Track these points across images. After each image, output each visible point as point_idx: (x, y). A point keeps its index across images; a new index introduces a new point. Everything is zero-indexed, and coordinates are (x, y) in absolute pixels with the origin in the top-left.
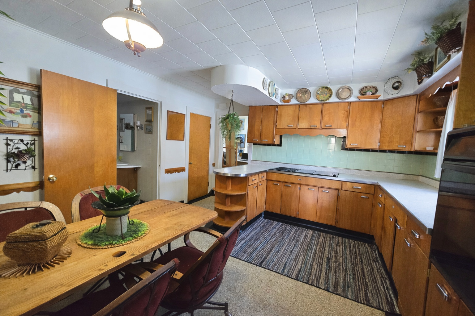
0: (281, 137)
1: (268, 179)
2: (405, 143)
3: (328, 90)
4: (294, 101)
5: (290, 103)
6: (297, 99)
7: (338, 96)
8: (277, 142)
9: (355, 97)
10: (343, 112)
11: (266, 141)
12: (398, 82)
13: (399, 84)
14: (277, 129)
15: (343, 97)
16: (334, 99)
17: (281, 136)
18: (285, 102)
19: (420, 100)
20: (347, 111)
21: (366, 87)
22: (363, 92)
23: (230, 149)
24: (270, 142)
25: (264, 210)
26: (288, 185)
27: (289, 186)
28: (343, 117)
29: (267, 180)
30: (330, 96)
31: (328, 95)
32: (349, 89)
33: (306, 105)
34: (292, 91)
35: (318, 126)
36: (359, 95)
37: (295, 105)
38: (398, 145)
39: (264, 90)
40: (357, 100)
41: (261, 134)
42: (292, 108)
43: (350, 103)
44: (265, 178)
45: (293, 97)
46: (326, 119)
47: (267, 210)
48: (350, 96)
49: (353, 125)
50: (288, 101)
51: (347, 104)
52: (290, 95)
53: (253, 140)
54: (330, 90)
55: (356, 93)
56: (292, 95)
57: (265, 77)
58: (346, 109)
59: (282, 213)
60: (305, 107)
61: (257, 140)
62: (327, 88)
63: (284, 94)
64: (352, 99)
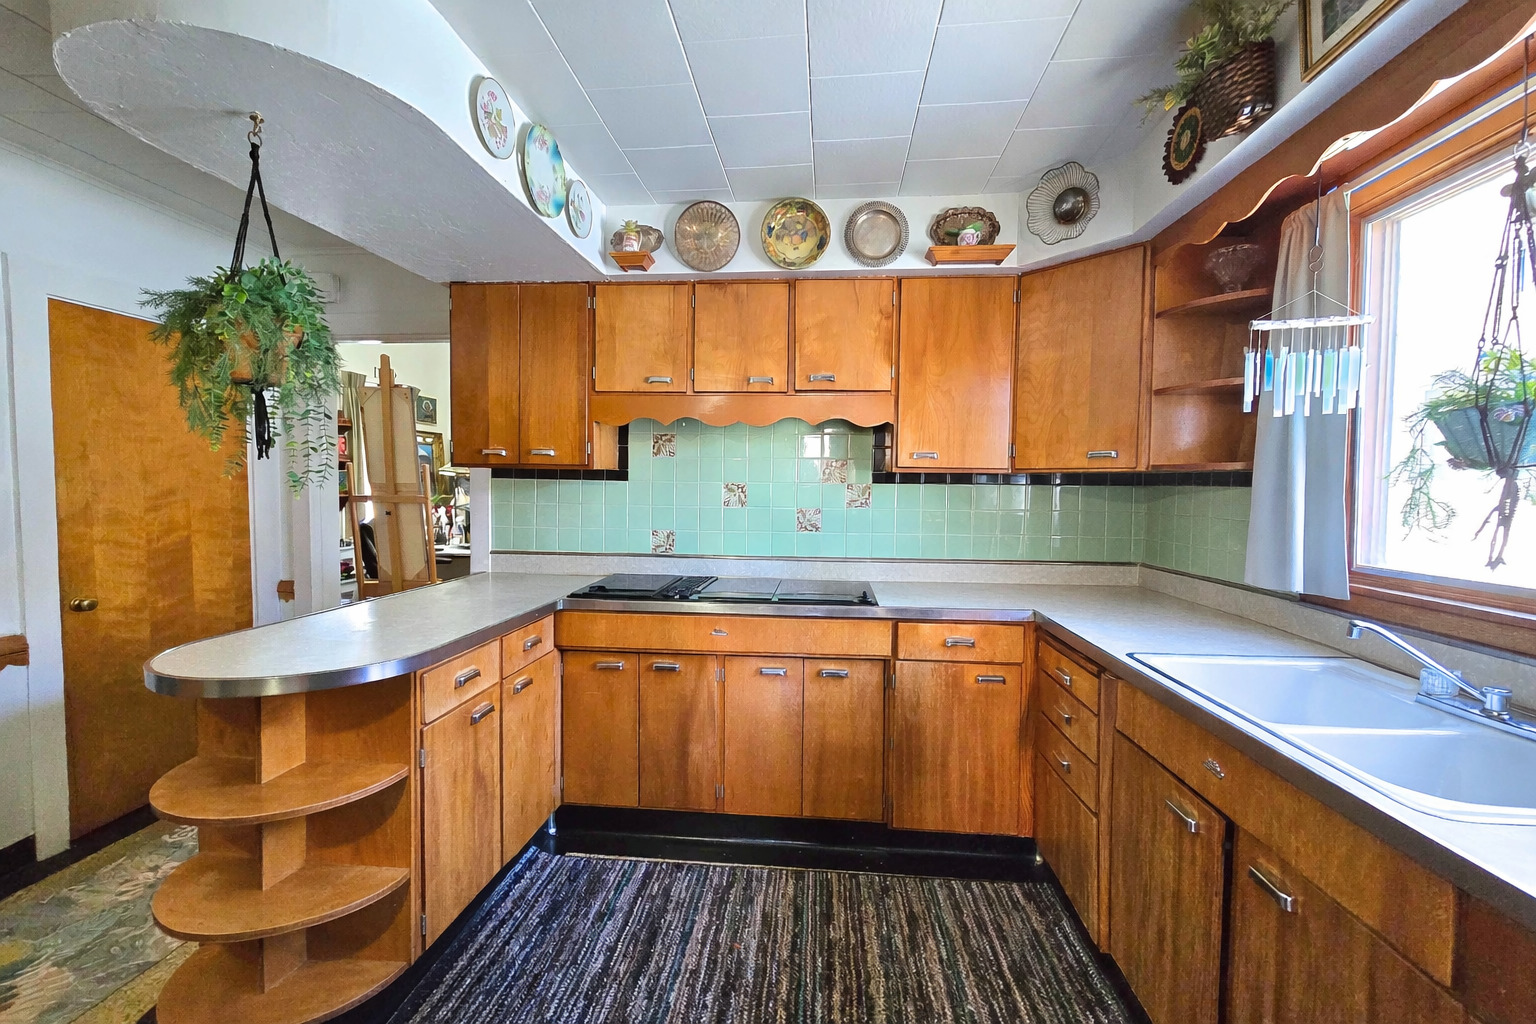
0: (623, 433)
1: (564, 643)
2: (1115, 443)
3: (810, 218)
4: (665, 264)
5: (652, 270)
6: (681, 255)
7: (852, 248)
8: (604, 455)
9: (916, 253)
10: (876, 318)
11: (550, 453)
12: (1076, 191)
13: (1080, 199)
14: (595, 397)
15: (869, 251)
16: (834, 259)
17: (620, 428)
18: (627, 261)
19: (1154, 267)
20: (889, 317)
21: (956, 213)
22: (944, 231)
23: (396, 505)
24: (568, 460)
25: (558, 804)
26: (666, 662)
27: (673, 670)
28: (877, 340)
29: (562, 650)
30: (822, 244)
31: (811, 242)
32: (895, 217)
33: (719, 283)
34: (655, 213)
35: (780, 382)
36: (929, 243)
37: (676, 283)
38: (1086, 449)
39: (495, 157)
40: (926, 266)
41: (519, 424)
42: (662, 299)
43: (900, 281)
44: (548, 644)
45: (660, 239)
46: (809, 345)
47: (571, 800)
48: (898, 248)
49: (917, 372)
50: (638, 261)
51: (887, 285)
52: (645, 231)
53: (485, 451)
54: (821, 220)
55: (919, 235)
56: (656, 235)
57: (487, 73)
58: (885, 302)
59: (647, 804)
60: (717, 293)
61: (504, 453)
62: (806, 207)
63: (619, 226)
64: (908, 262)
